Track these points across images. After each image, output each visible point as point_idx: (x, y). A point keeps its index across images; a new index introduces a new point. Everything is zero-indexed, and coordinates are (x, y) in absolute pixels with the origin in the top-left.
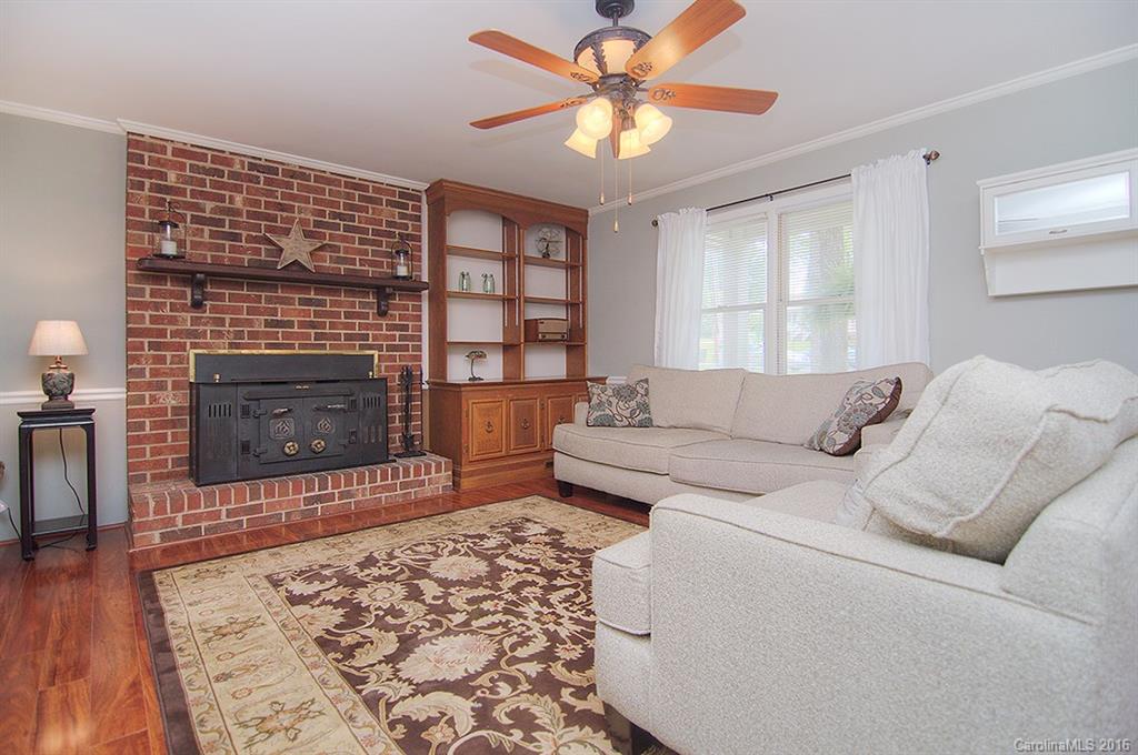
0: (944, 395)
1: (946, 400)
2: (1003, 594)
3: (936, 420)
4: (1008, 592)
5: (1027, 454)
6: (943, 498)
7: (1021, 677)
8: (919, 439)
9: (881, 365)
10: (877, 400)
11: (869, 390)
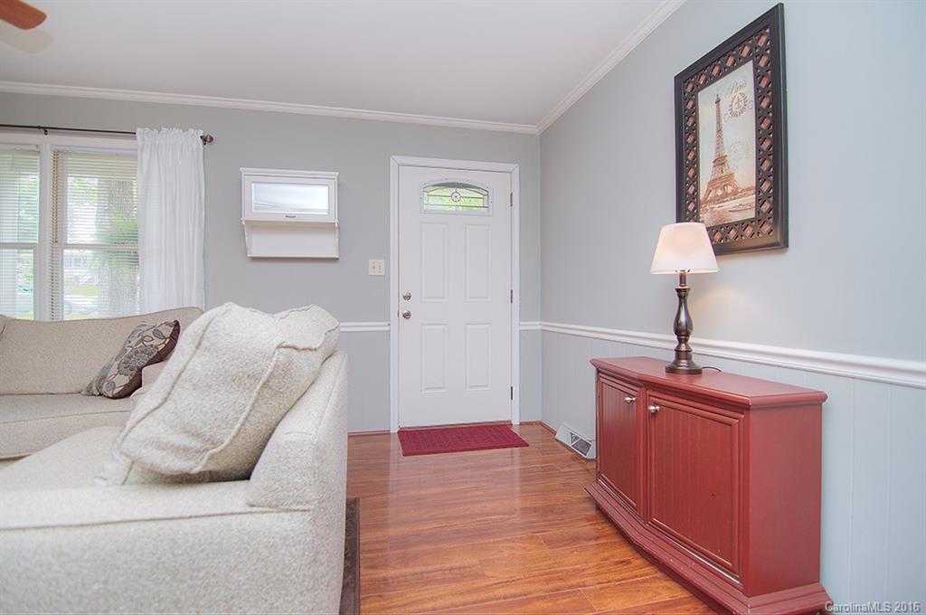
0: (198, 339)
1: (200, 344)
2: (249, 509)
3: (191, 363)
4: (252, 506)
5: (264, 384)
6: (198, 436)
7: (264, 575)
8: (175, 383)
9: (164, 309)
10: (157, 342)
11: (150, 333)
